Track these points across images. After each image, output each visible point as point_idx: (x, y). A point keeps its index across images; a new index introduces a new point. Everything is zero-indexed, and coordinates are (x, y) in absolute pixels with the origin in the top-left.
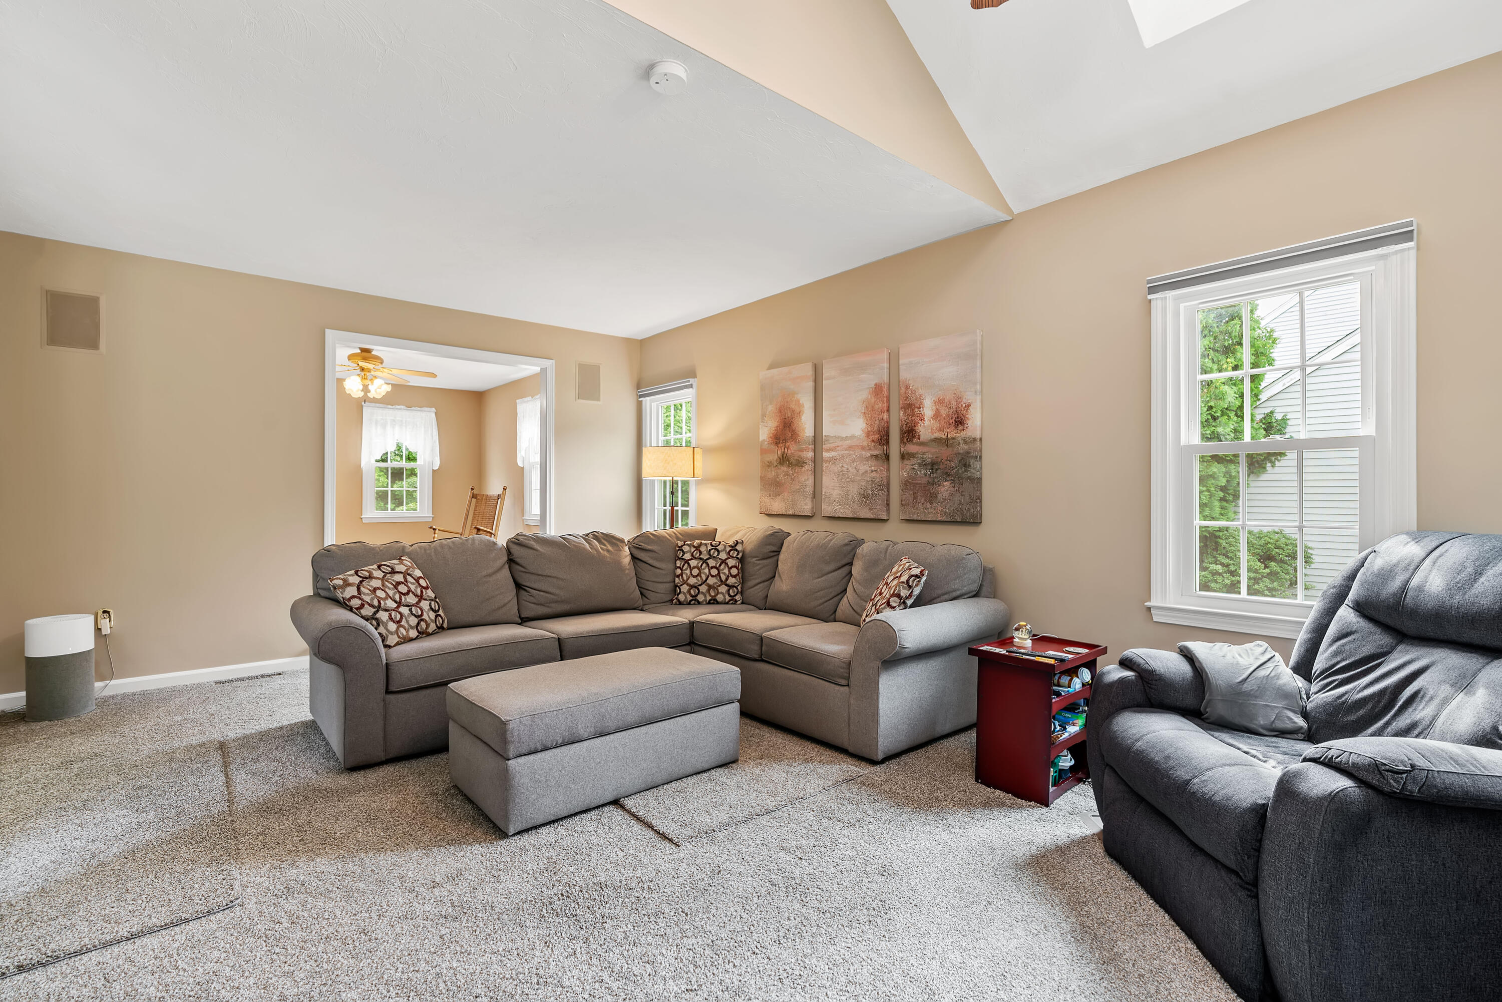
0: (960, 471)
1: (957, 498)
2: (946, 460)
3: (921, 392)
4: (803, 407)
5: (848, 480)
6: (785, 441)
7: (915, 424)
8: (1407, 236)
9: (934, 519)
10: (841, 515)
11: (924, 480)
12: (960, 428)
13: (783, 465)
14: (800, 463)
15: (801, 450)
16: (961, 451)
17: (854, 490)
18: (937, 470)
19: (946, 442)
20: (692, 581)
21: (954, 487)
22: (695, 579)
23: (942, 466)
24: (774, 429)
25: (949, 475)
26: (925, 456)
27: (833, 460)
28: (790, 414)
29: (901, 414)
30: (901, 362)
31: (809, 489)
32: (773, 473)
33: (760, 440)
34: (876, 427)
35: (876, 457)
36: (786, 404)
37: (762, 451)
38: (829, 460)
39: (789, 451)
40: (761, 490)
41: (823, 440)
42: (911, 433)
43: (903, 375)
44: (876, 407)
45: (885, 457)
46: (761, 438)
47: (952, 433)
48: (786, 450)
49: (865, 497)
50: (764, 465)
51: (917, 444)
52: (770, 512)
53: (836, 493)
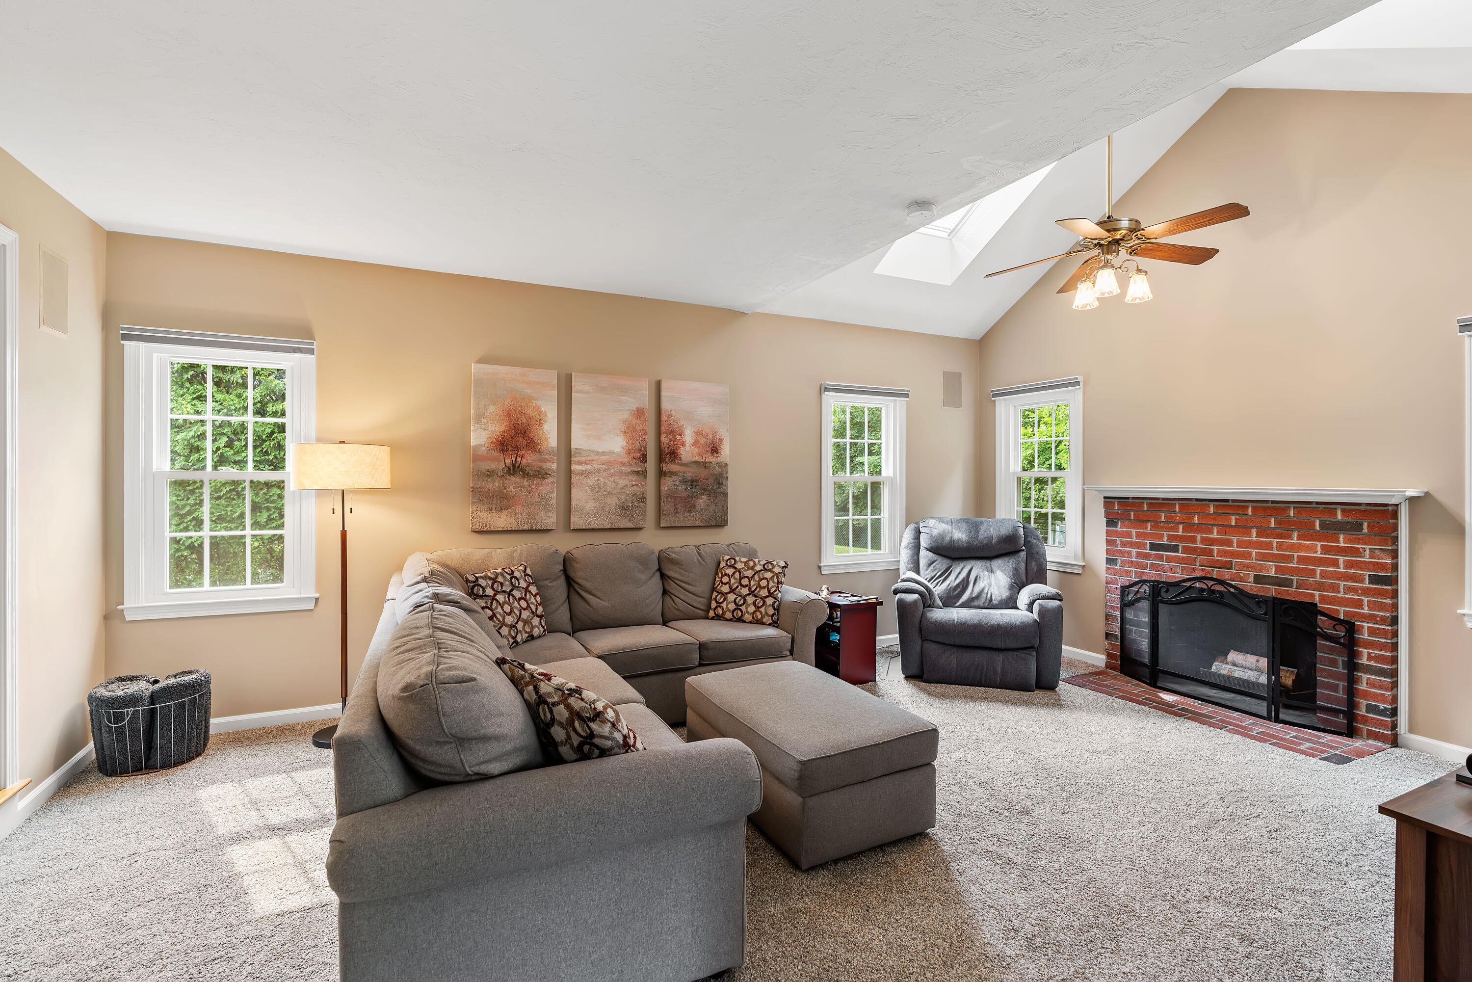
0: (715, 488)
1: (712, 508)
2: (704, 479)
3: (682, 423)
4: (546, 415)
5: (604, 493)
6: (517, 448)
7: (678, 448)
8: (906, 396)
9: (693, 525)
10: (596, 527)
11: (685, 494)
12: (716, 455)
13: (513, 475)
14: (541, 475)
15: (545, 461)
16: (716, 473)
17: (612, 502)
18: (696, 486)
19: (704, 465)
20: (509, 620)
21: (710, 500)
22: (510, 617)
23: (699, 483)
24: (498, 434)
25: (706, 490)
26: (685, 475)
27: (587, 474)
28: (524, 421)
29: (664, 438)
30: (663, 393)
31: (553, 502)
32: (494, 485)
33: (472, 445)
34: (638, 446)
35: (637, 473)
36: (519, 408)
37: (477, 458)
38: (581, 473)
39: (524, 461)
40: (473, 503)
41: (572, 453)
42: (673, 455)
43: (665, 405)
44: (638, 428)
45: (643, 474)
46: (473, 442)
47: (709, 458)
48: (519, 459)
49: (624, 509)
50: (479, 475)
51: (678, 464)
52: (492, 529)
53: (590, 506)
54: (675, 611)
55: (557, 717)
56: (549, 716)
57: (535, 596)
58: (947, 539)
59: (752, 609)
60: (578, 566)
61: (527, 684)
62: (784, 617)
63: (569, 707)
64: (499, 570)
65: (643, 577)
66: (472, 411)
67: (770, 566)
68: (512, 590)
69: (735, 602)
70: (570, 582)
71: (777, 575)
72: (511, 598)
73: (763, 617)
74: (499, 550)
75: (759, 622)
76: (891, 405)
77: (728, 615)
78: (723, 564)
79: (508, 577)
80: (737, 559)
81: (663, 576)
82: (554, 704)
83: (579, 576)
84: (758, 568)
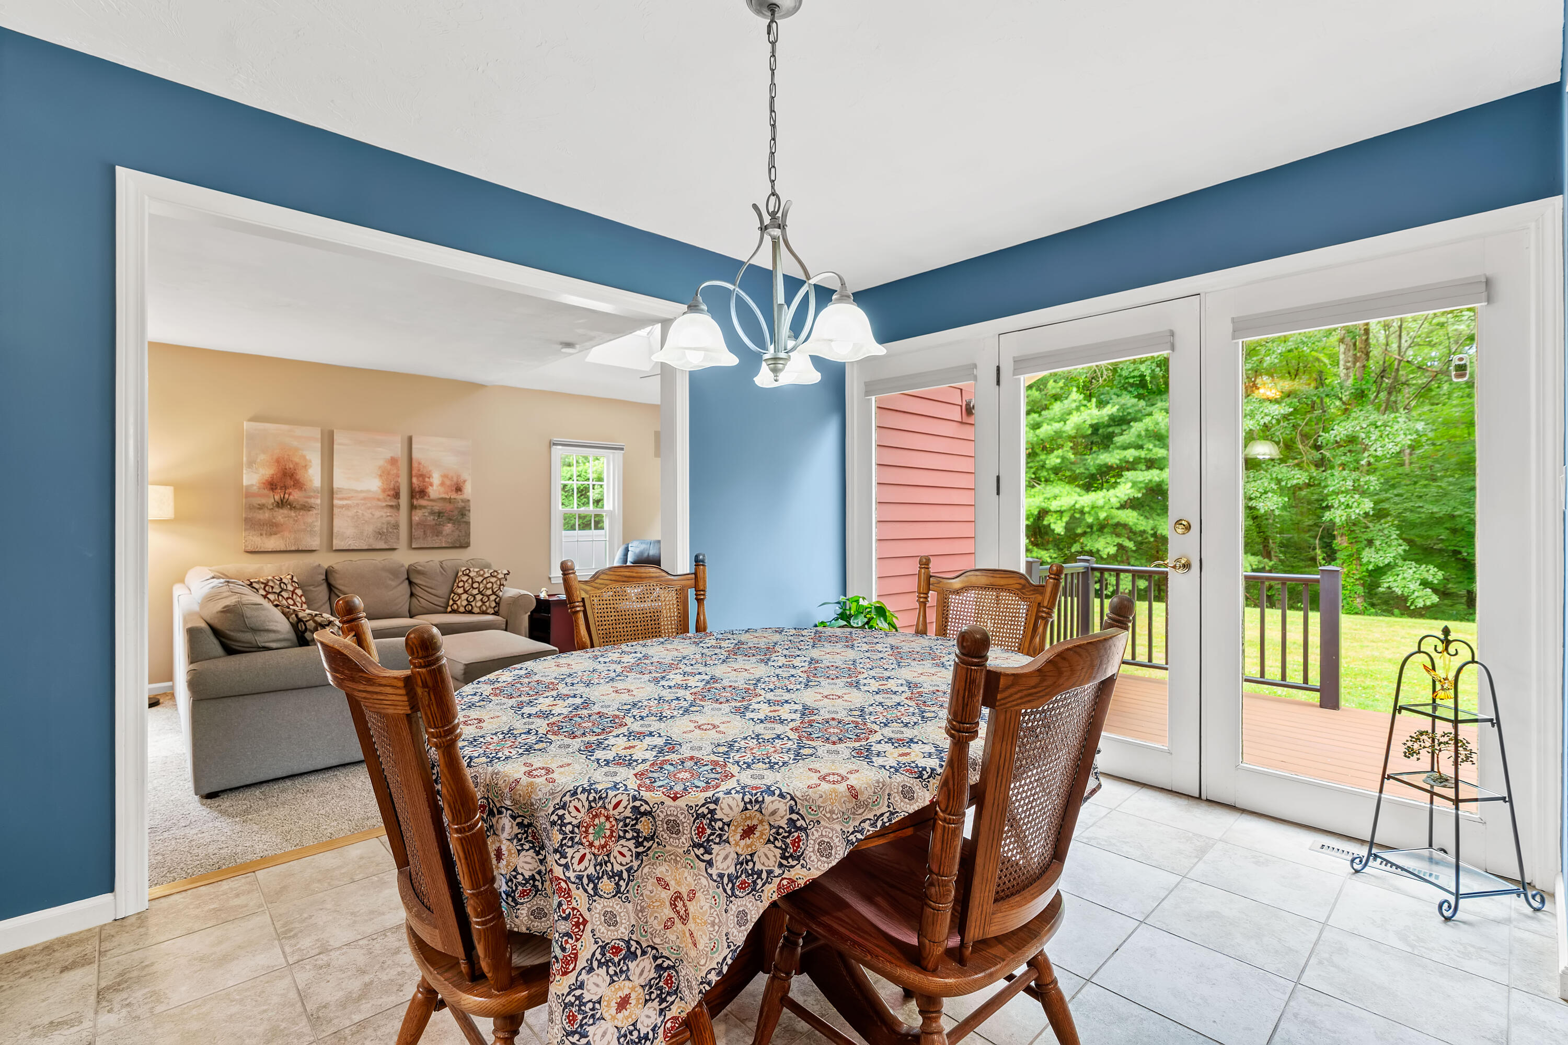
0: (459, 518)
1: (457, 533)
2: (449, 511)
3: (430, 468)
4: (311, 462)
5: (363, 522)
6: (285, 487)
7: (426, 488)
8: (622, 449)
9: (440, 546)
10: (356, 548)
11: (433, 523)
12: (459, 493)
13: (282, 508)
14: (306, 508)
15: (310, 497)
16: (460, 507)
17: (369, 529)
18: (442, 516)
19: (450, 501)
21: (455, 527)
23: (446, 515)
24: (268, 476)
25: (451, 520)
26: (433, 508)
27: (347, 507)
28: (291, 466)
29: (414, 480)
30: (414, 446)
31: (317, 529)
32: (265, 515)
33: (244, 484)
34: (392, 486)
35: (391, 506)
36: (286, 456)
37: (248, 495)
38: (342, 507)
39: (291, 497)
40: (246, 530)
41: (335, 490)
42: (423, 493)
43: (415, 455)
44: (392, 472)
45: (397, 507)
46: (246, 482)
47: (454, 495)
48: (287, 496)
49: (380, 534)
50: (251, 508)
51: (428, 500)
52: (262, 550)
53: (350, 531)
54: (419, 608)
55: (308, 627)
56: (304, 627)
57: (300, 597)
58: (646, 555)
59: (479, 604)
60: (338, 576)
61: (292, 614)
62: (503, 609)
63: (315, 622)
64: (270, 578)
65: (393, 584)
66: (245, 459)
67: (496, 574)
68: (281, 592)
69: (467, 600)
70: (331, 587)
71: (500, 579)
72: (280, 597)
73: (487, 609)
74: (269, 565)
75: (484, 613)
76: (611, 456)
77: (462, 609)
78: (460, 573)
79: (278, 582)
80: (471, 569)
81: (411, 583)
82: (307, 621)
83: (338, 583)
84: (486, 575)
